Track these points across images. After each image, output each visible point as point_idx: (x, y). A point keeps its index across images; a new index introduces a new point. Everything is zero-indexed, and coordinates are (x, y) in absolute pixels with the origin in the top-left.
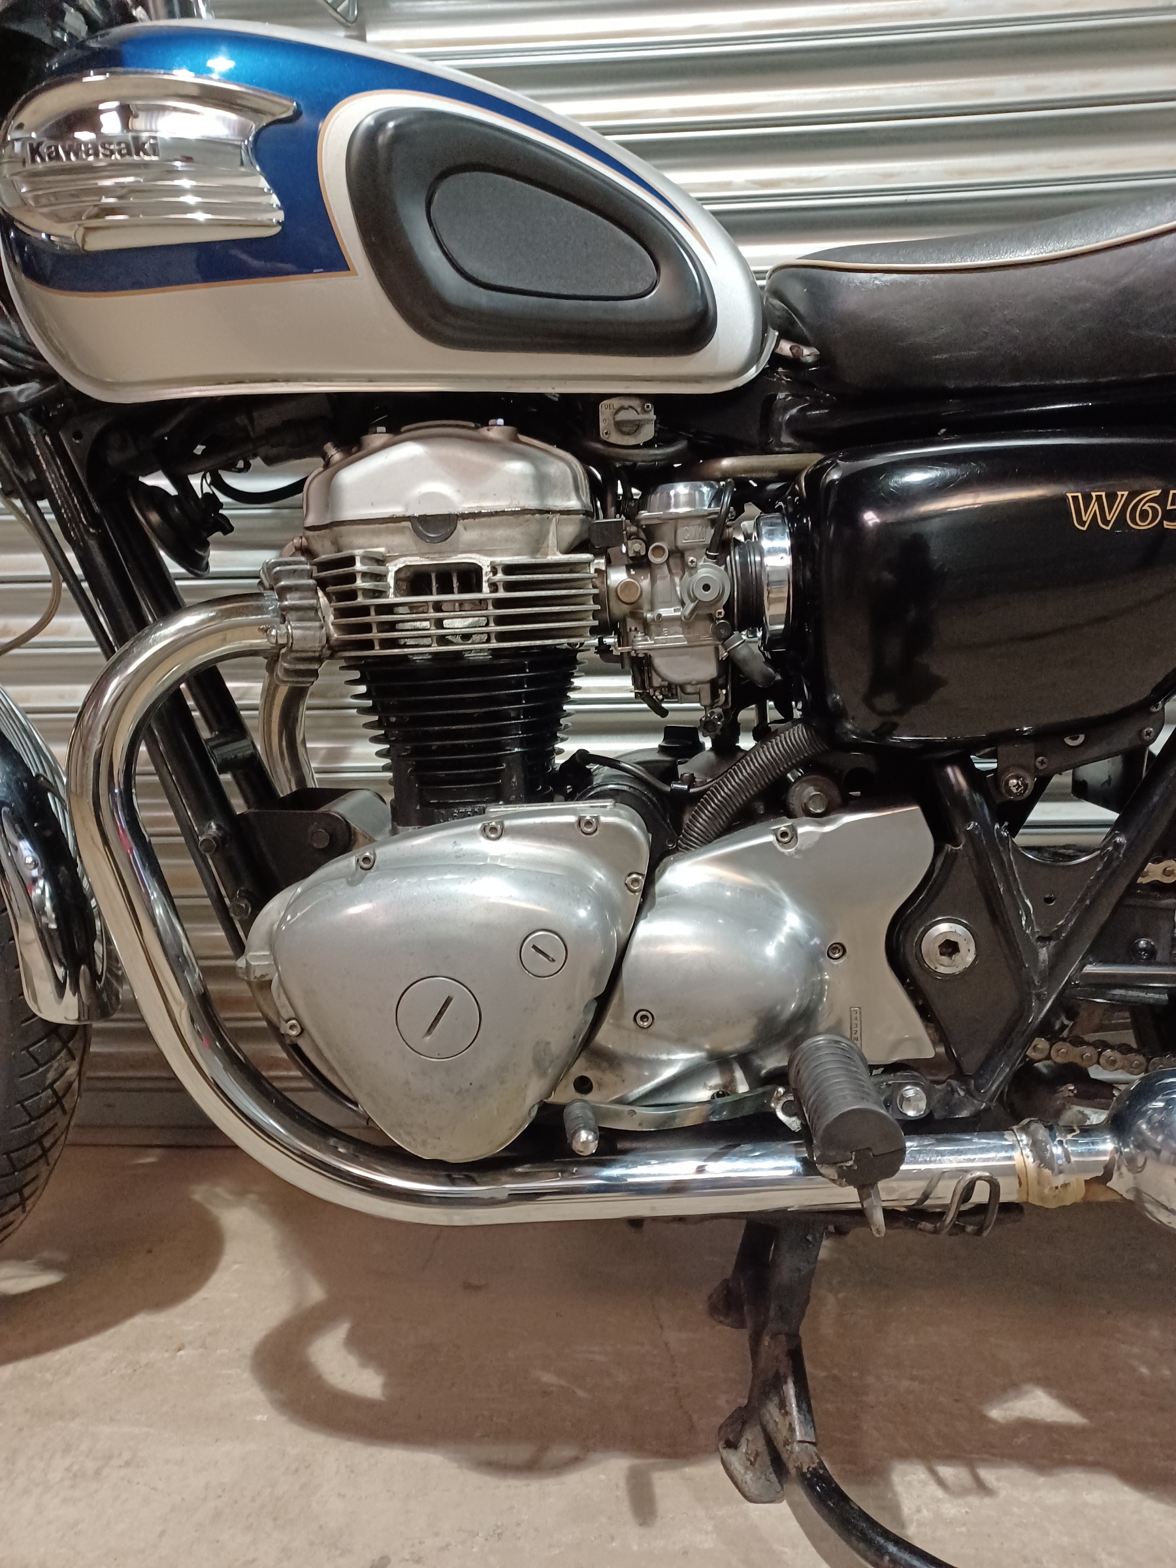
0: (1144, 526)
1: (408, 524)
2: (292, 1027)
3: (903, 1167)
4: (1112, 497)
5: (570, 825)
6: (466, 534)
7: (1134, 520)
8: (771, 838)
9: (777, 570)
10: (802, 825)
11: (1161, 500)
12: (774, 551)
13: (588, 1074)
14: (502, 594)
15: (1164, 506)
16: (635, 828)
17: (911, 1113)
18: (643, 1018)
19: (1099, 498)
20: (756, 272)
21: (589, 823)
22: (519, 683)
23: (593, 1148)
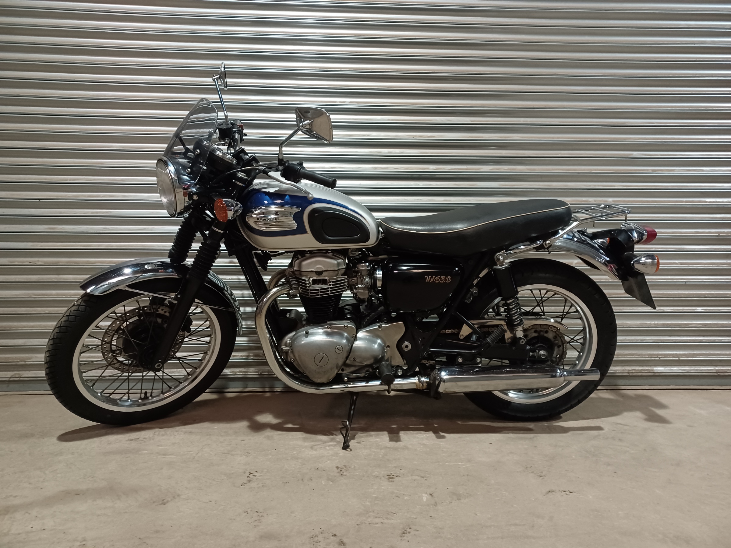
0: (437, 282)
1: (314, 272)
2: (292, 360)
3: (394, 383)
4: (432, 278)
5: (343, 326)
6: (324, 274)
7: (435, 281)
8: (377, 327)
9: (380, 277)
10: (383, 324)
11: (440, 278)
12: (379, 274)
13: (343, 368)
14: (331, 286)
15: (440, 279)
16: (353, 327)
17: (400, 374)
18: (355, 359)
19: (430, 277)
20: (376, 219)
21: (346, 326)
22: (333, 300)
23: (347, 380)
